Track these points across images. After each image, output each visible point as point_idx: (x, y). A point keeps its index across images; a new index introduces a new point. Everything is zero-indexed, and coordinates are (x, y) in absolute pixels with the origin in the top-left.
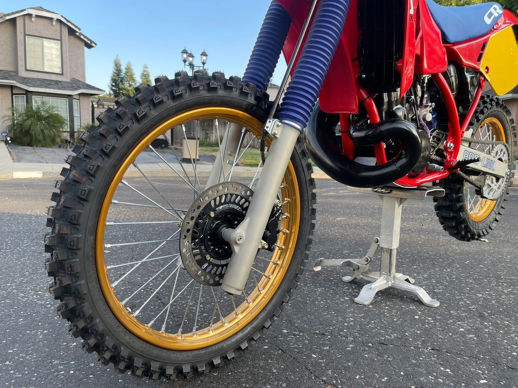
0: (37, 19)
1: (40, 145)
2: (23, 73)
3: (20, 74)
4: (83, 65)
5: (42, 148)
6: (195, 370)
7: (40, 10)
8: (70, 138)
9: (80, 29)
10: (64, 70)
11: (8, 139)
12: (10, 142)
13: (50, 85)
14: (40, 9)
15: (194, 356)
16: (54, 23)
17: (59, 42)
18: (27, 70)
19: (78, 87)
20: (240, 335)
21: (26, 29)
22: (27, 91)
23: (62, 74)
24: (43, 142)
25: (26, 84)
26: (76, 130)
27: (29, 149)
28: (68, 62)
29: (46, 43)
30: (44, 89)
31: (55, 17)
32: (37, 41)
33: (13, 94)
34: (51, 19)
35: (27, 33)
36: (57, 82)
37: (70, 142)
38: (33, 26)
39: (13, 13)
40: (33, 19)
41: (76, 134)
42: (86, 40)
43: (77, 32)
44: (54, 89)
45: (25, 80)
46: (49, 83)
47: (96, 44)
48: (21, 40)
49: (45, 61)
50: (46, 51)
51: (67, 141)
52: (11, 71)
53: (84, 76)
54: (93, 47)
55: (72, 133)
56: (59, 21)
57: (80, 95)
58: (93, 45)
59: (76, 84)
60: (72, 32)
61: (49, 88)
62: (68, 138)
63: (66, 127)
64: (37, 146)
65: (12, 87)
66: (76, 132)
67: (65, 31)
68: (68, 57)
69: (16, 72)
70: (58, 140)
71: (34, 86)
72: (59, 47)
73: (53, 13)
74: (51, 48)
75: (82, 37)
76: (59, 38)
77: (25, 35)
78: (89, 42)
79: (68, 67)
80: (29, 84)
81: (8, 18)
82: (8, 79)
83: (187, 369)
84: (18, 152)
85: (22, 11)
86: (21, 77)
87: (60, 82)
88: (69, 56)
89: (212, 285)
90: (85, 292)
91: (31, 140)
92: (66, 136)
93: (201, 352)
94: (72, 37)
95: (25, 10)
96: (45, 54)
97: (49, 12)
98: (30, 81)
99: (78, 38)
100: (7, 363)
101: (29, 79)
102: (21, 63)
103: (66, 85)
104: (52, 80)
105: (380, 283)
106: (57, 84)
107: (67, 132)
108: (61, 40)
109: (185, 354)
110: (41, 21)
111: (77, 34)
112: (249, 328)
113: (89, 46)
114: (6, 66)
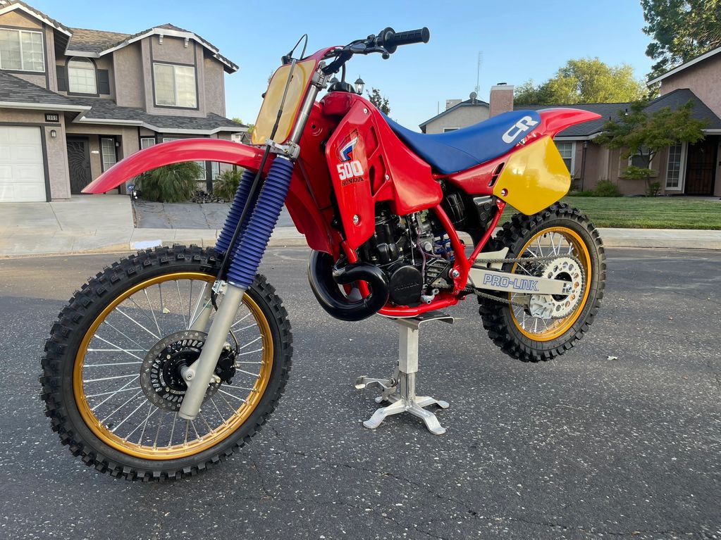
0: (165, 39)
1: (171, 200)
2: (151, 111)
3: (147, 111)
4: (222, 95)
5: (173, 204)
6: (165, 475)
7: (169, 29)
8: (207, 189)
9: (217, 50)
10: (200, 103)
11: (135, 194)
12: (136, 198)
13: (183, 123)
14: (170, 27)
15: (164, 465)
16: (187, 44)
17: (194, 68)
18: (155, 106)
19: (216, 123)
20: (212, 451)
21: (153, 54)
22: (156, 133)
23: (197, 109)
24: (174, 196)
25: (154, 124)
26: (214, 179)
27: (158, 206)
28: (204, 93)
29: (178, 70)
30: (176, 129)
31: (188, 36)
32: (168, 68)
33: (140, 137)
34: (183, 39)
35: (154, 59)
36: (191, 119)
37: (206, 195)
38: (161, 49)
39: (136, 35)
40: (161, 41)
41: (213, 184)
42: (225, 63)
43: (215, 54)
44: (188, 128)
45: (154, 120)
46: (181, 121)
47: (237, 68)
48: (147, 69)
49: (177, 94)
50: (178, 80)
51: (202, 193)
52: (137, 109)
53: (223, 109)
54: (235, 71)
55: (209, 182)
56: (192, 41)
57: (219, 133)
58: (234, 68)
59: (215, 119)
60: (208, 54)
61: (183, 128)
62: (205, 190)
63: (202, 176)
64: (168, 201)
65: (139, 128)
66: (214, 181)
67: (200, 54)
68: (204, 87)
69: (144, 109)
70: (192, 192)
71: (165, 126)
72: (193, 75)
73: (185, 31)
74: (182, 77)
75: (221, 59)
76: (193, 64)
77: (152, 61)
78: (229, 65)
79: (205, 98)
80: (158, 125)
81: (131, 41)
82: (133, 119)
83: (157, 474)
84: (145, 211)
85: (147, 31)
86: (149, 115)
87: (195, 118)
88: (206, 85)
89: (174, 410)
90: (65, 415)
91: (161, 194)
92: (202, 187)
93: (172, 462)
94: (208, 60)
95: (151, 30)
96: (177, 85)
97: (180, 30)
98: (160, 119)
99: (216, 61)
100: (42, 461)
101: (159, 117)
102: (149, 97)
103: (202, 122)
104: (185, 118)
105: (397, 407)
106: (191, 122)
107: (203, 181)
108: (195, 66)
109: (156, 463)
110: (171, 42)
111: (215, 56)
112: (221, 445)
113: (230, 71)
114: (131, 102)
